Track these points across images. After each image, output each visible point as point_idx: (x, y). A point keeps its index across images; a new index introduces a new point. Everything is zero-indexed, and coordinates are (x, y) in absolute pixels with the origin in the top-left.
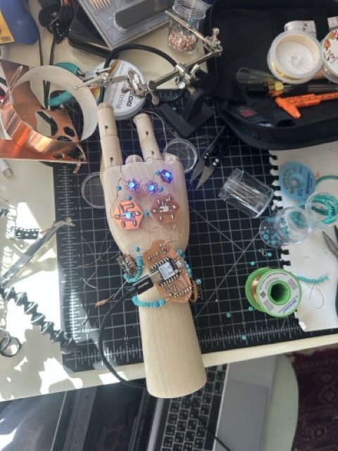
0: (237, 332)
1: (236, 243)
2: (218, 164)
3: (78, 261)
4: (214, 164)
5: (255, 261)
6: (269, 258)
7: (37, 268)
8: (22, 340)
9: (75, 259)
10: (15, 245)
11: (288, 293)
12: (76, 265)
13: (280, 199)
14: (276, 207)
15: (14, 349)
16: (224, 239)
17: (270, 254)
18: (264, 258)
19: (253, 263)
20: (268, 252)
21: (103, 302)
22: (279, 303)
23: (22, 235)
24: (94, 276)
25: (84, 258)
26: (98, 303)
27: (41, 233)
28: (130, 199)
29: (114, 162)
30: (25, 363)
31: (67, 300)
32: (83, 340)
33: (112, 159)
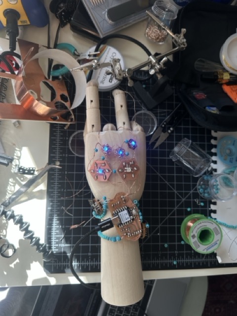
0: (170, 258)
1: (179, 193)
2: (172, 132)
3: (61, 194)
4: (169, 131)
5: (190, 207)
6: (202, 207)
7: (31, 196)
8: (17, 246)
9: (59, 192)
10: (17, 178)
11: (212, 237)
12: (59, 197)
13: (215, 162)
14: (212, 168)
15: (10, 252)
16: (170, 189)
17: (202, 204)
18: (198, 206)
19: (189, 209)
20: (201, 202)
21: (76, 226)
22: (204, 244)
23: (23, 171)
24: (72, 207)
25: (66, 192)
26: (73, 227)
27: (37, 171)
28: (103, 159)
29: (94, 128)
30: (17, 263)
31: (50, 222)
32: (60, 251)
33: (93, 126)
